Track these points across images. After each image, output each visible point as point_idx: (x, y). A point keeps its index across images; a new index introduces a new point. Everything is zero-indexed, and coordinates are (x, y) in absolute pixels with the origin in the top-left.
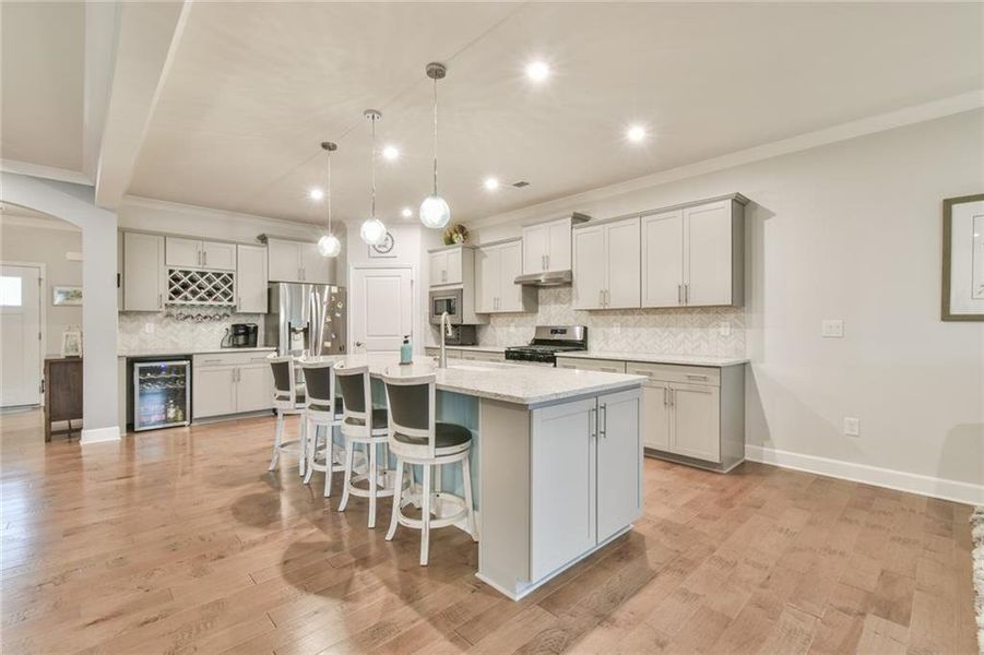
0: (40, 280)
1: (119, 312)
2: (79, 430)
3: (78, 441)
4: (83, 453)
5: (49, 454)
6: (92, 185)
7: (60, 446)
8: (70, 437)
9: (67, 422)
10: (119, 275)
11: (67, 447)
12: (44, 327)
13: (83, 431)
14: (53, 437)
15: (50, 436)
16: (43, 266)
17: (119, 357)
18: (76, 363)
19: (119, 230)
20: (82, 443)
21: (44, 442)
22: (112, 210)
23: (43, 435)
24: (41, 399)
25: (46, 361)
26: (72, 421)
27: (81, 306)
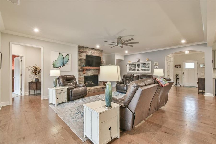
0: (197, 63)
1: (213, 69)
2: (204, 93)
3: (204, 95)
4: (205, 97)
5: (199, 96)
6: (206, 43)
7: (201, 95)
8: (203, 94)
9: (202, 91)
10: (213, 61)
11: (202, 95)
12: (198, 72)
13: (205, 93)
14: (200, 93)
15: (199, 93)
16: (198, 60)
17: (213, 79)
18: (203, 79)
19: (213, 51)
20: (205, 95)
21: (197, 93)
22: (211, 47)
23: (197, 92)
24: (197, 86)
25: (198, 78)
26: (203, 91)
27: (204, 68)
